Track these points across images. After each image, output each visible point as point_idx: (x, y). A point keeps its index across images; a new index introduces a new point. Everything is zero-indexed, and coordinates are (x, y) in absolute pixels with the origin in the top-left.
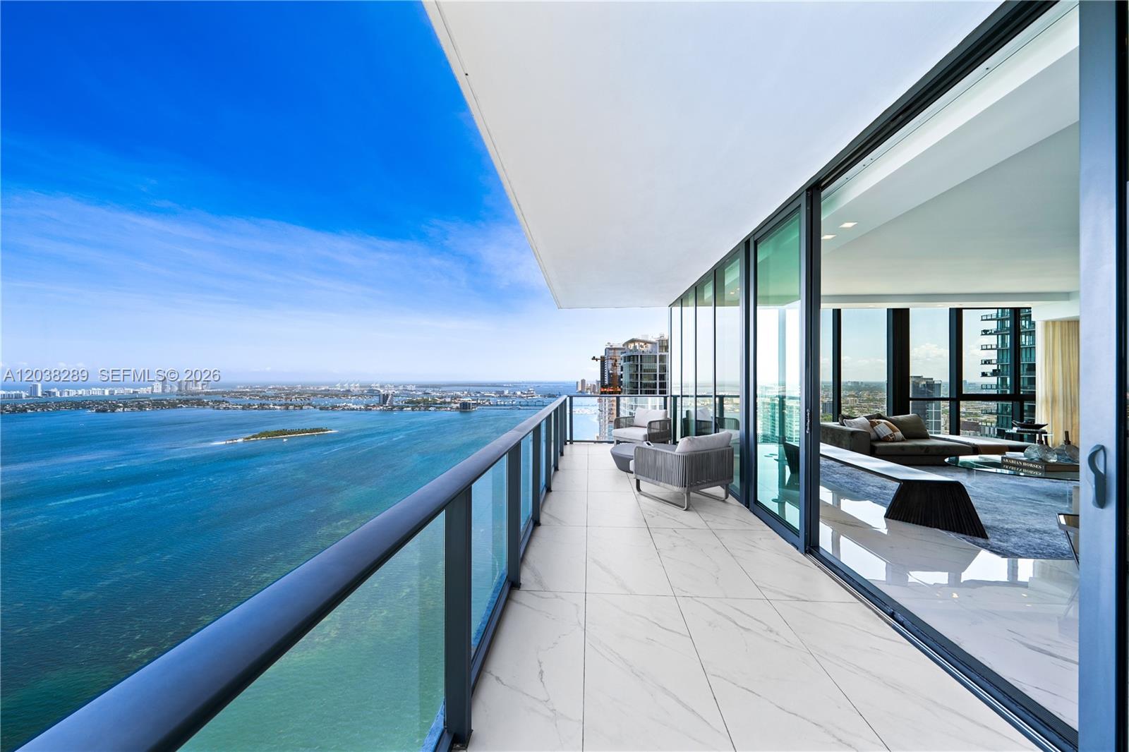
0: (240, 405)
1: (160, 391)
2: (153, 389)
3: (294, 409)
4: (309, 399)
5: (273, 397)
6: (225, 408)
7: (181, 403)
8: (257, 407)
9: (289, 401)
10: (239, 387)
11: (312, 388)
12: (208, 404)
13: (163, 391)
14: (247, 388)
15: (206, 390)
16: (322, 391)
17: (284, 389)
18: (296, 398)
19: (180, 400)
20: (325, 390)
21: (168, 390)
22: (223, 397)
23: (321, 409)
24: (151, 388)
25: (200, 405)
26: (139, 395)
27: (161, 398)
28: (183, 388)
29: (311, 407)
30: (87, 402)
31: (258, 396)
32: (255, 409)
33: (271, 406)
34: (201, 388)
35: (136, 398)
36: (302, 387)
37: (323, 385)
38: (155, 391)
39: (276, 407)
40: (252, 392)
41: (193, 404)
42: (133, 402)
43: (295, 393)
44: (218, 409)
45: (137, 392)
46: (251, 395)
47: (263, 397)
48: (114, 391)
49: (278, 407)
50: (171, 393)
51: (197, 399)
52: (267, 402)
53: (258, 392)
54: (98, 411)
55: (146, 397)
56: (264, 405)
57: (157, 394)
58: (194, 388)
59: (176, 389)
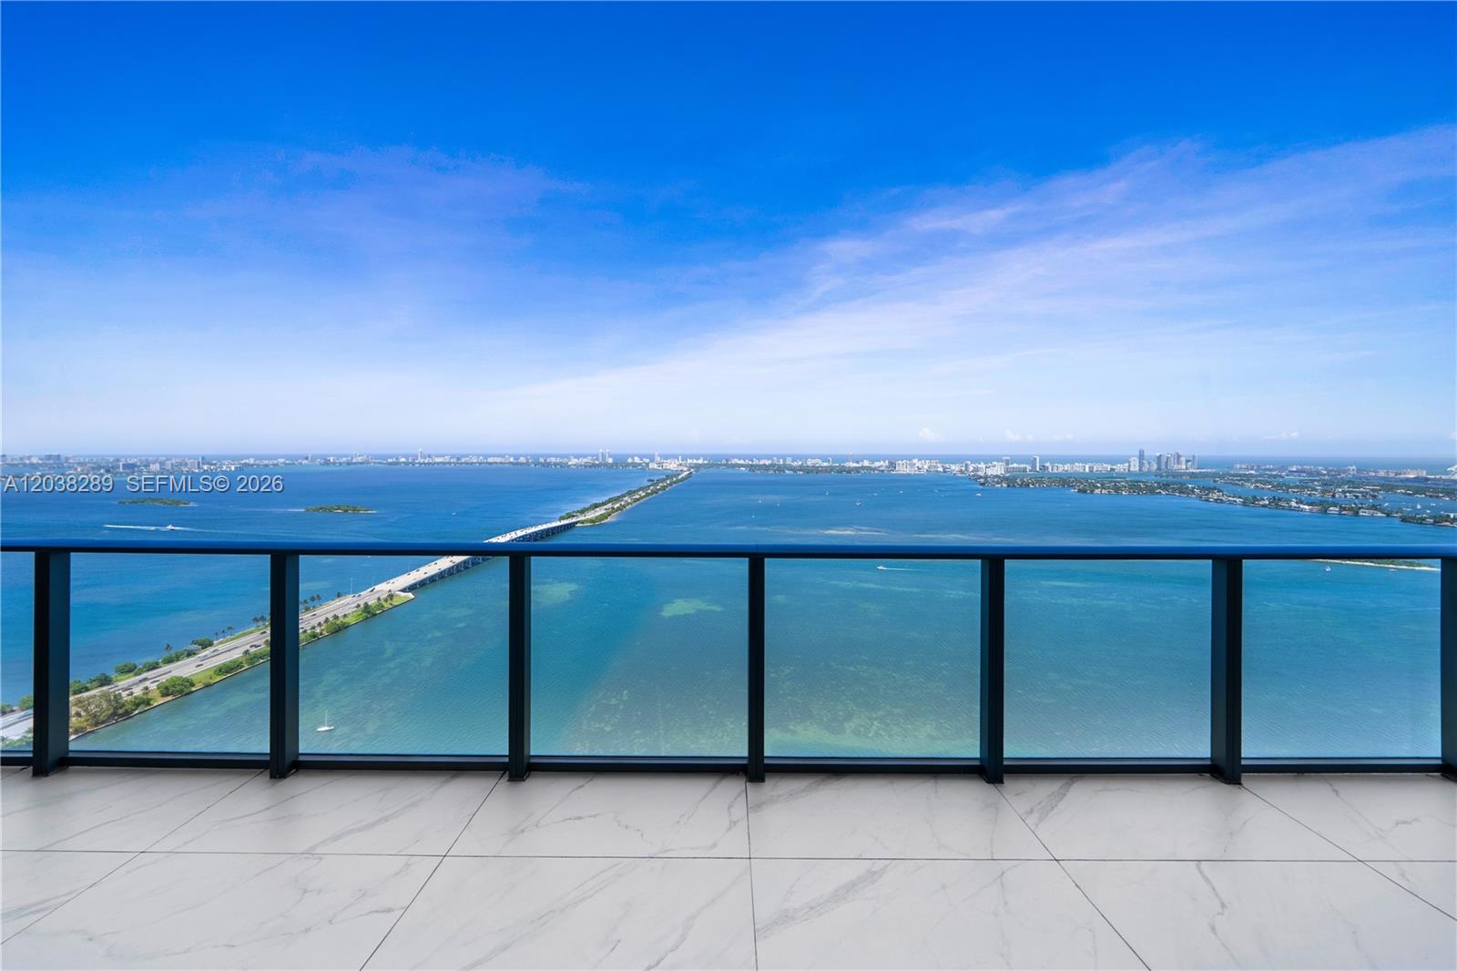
0: (1240, 497)
1: (1137, 469)
2: (1129, 466)
3: (1340, 514)
4: (1374, 497)
5: (1297, 487)
6: (1216, 500)
7: (1160, 488)
8: (1267, 502)
9: (1328, 497)
10: (1238, 466)
11: (1382, 474)
12: (1193, 492)
13: (1140, 470)
14: (1252, 469)
15: (1191, 471)
16: (1408, 480)
17: (1319, 474)
18: (1344, 492)
19: (1159, 483)
20: (1417, 479)
21: (1145, 469)
22: (1215, 481)
23: (1404, 520)
24: (1127, 465)
25: (1183, 493)
26: (1117, 473)
27: (1137, 479)
28: (1163, 467)
29: (1380, 514)
30: (1071, 480)
31: (1270, 483)
32: (1264, 506)
33: (1293, 504)
34: (1184, 467)
35: (1113, 477)
36: (1358, 470)
37: (1414, 467)
38: (1131, 469)
39: (1302, 506)
40: (1260, 476)
41: (1174, 490)
42: (1111, 482)
43: (1343, 482)
44: (1207, 500)
45: (1112, 470)
46: (1257, 482)
47: (1279, 486)
48: (1093, 468)
49: (1306, 507)
50: (1149, 472)
51: (1180, 484)
52: (1285, 496)
53: (1270, 476)
54: (1080, 491)
55: (1122, 476)
56: (1280, 500)
57: (1134, 474)
58: (1176, 467)
59: (1155, 467)
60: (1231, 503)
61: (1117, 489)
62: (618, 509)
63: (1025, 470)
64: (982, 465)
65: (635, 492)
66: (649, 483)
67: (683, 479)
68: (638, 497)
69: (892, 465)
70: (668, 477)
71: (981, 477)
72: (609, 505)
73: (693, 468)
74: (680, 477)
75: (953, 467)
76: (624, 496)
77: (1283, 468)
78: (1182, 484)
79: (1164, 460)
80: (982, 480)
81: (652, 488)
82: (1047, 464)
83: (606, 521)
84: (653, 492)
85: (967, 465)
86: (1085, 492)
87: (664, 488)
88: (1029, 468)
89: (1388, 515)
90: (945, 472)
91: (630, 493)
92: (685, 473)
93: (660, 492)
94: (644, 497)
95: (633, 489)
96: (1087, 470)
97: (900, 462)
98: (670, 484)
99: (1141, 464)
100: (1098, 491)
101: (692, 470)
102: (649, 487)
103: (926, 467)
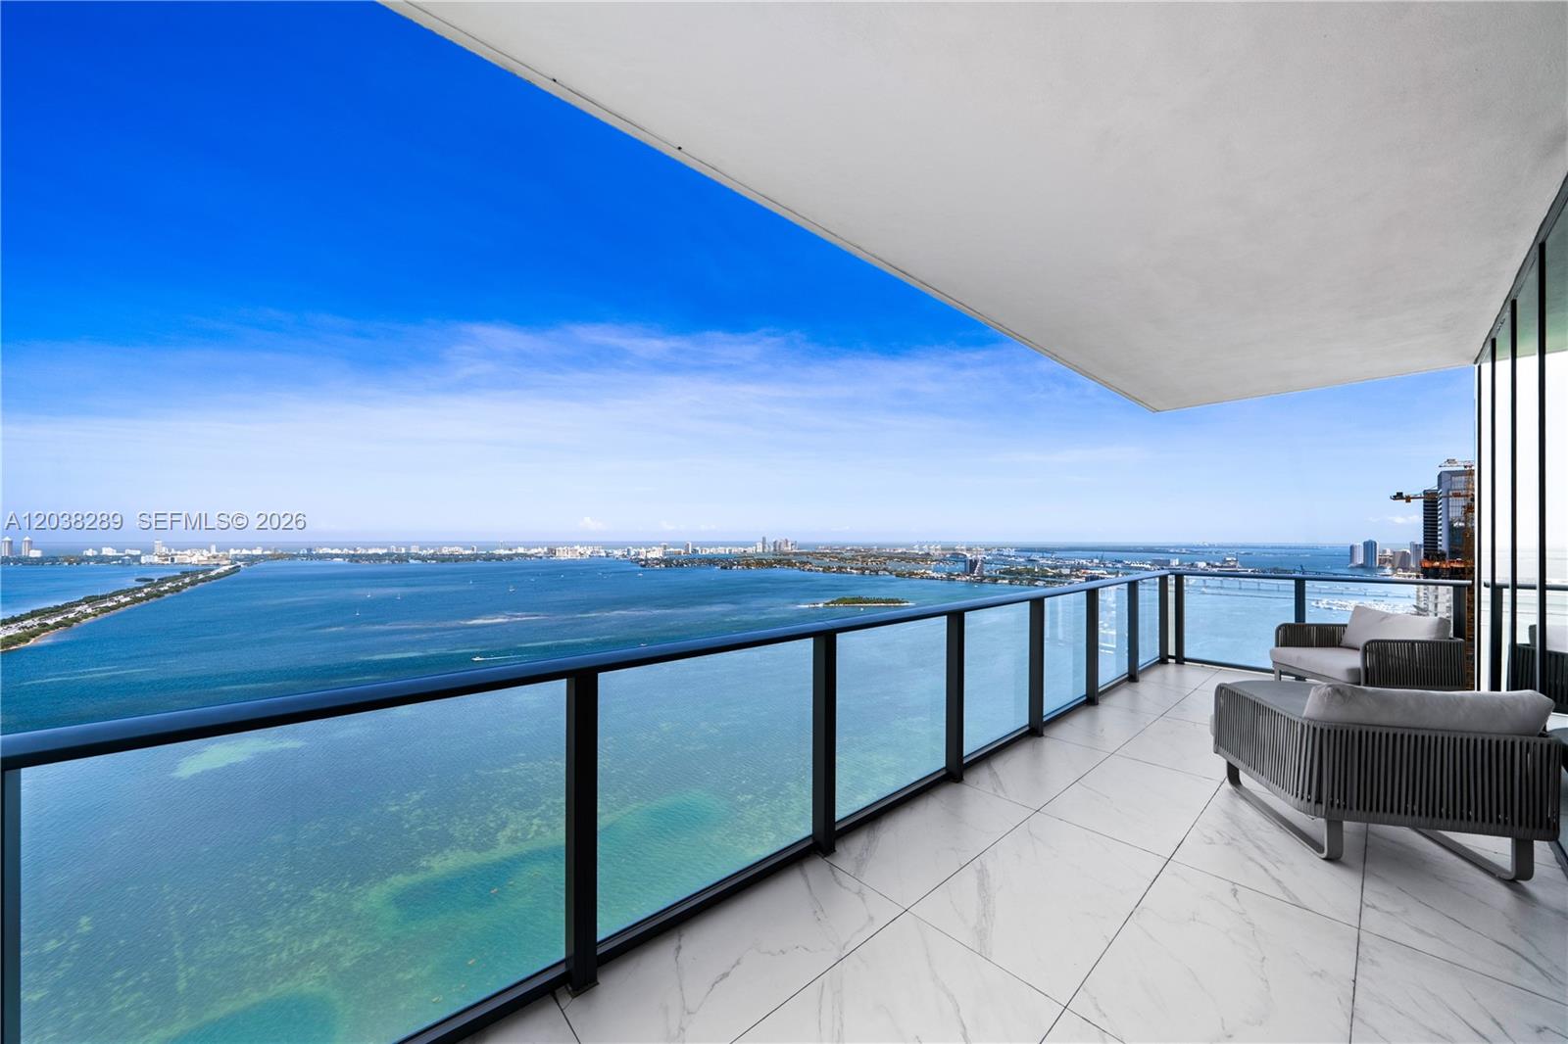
0: (822, 567)
1: (761, 550)
2: (756, 548)
3: (870, 574)
4: (885, 563)
5: (851, 559)
6: (809, 570)
7: (776, 563)
8: (836, 570)
9: (865, 565)
10: (821, 547)
11: (888, 550)
12: (795, 565)
13: (763, 551)
14: (828, 549)
15: (794, 551)
16: (899, 553)
17: (861, 551)
18: (872, 561)
19: (775, 560)
20: (902, 553)
21: (766, 550)
22: (807, 557)
23: (897, 575)
24: (754, 547)
25: (790, 566)
26: (747, 554)
27: (761, 557)
28: (777, 548)
29: (887, 573)
30: (716, 560)
31: (837, 557)
32: (834, 572)
33: (849, 570)
34: (790, 548)
35: (745, 557)
36: (878, 549)
38: (757, 551)
39: (853, 571)
40: (832, 553)
41: (784, 564)
42: (744, 560)
43: (872, 556)
44: (803, 570)
45: (746, 551)
46: (830, 557)
47: (842, 559)
48: (731, 550)
49: (855, 571)
50: (769, 552)
52: (844, 565)
53: (837, 553)
54: (722, 567)
55: (752, 556)
56: (842, 568)
57: (760, 554)
58: (786, 548)
59: (772, 549)
60: (817, 571)
61: (748, 565)
62: (58, 625)
63: (680, 553)
64: (643, 550)
65: (103, 598)
66: (142, 584)
67: (219, 576)
68: (110, 604)
69: (552, 552)
70: (185, 574)
71: (642, 560)
72: (35, 622)
73: (240, 560)
74: (213, 573)
75: (616, 552)
76: (78, 604)
77: (843, 548)
78: (789, 560)
79: (778, 544)
80: (643, 563)
81: (145, 590)
82: (698, 548)
83: (22, 645)
84: (148, 596)
85: (628, 550)
86: (726, 568)
87: (177, 589)
88: (683, 551)
89: (891, 573)
90: (607, 556)
91: (89, 600)
92: (227, 568)
93: (167, 595)
94: (126, 604)
95: (99, 594)
96: (727, 552)
97: (560, 548)
98: (192, 584)
99: (764, 547)
100: (735, 567)
101: (239, 563)
102: (140, 589)
103: (589, 553)
